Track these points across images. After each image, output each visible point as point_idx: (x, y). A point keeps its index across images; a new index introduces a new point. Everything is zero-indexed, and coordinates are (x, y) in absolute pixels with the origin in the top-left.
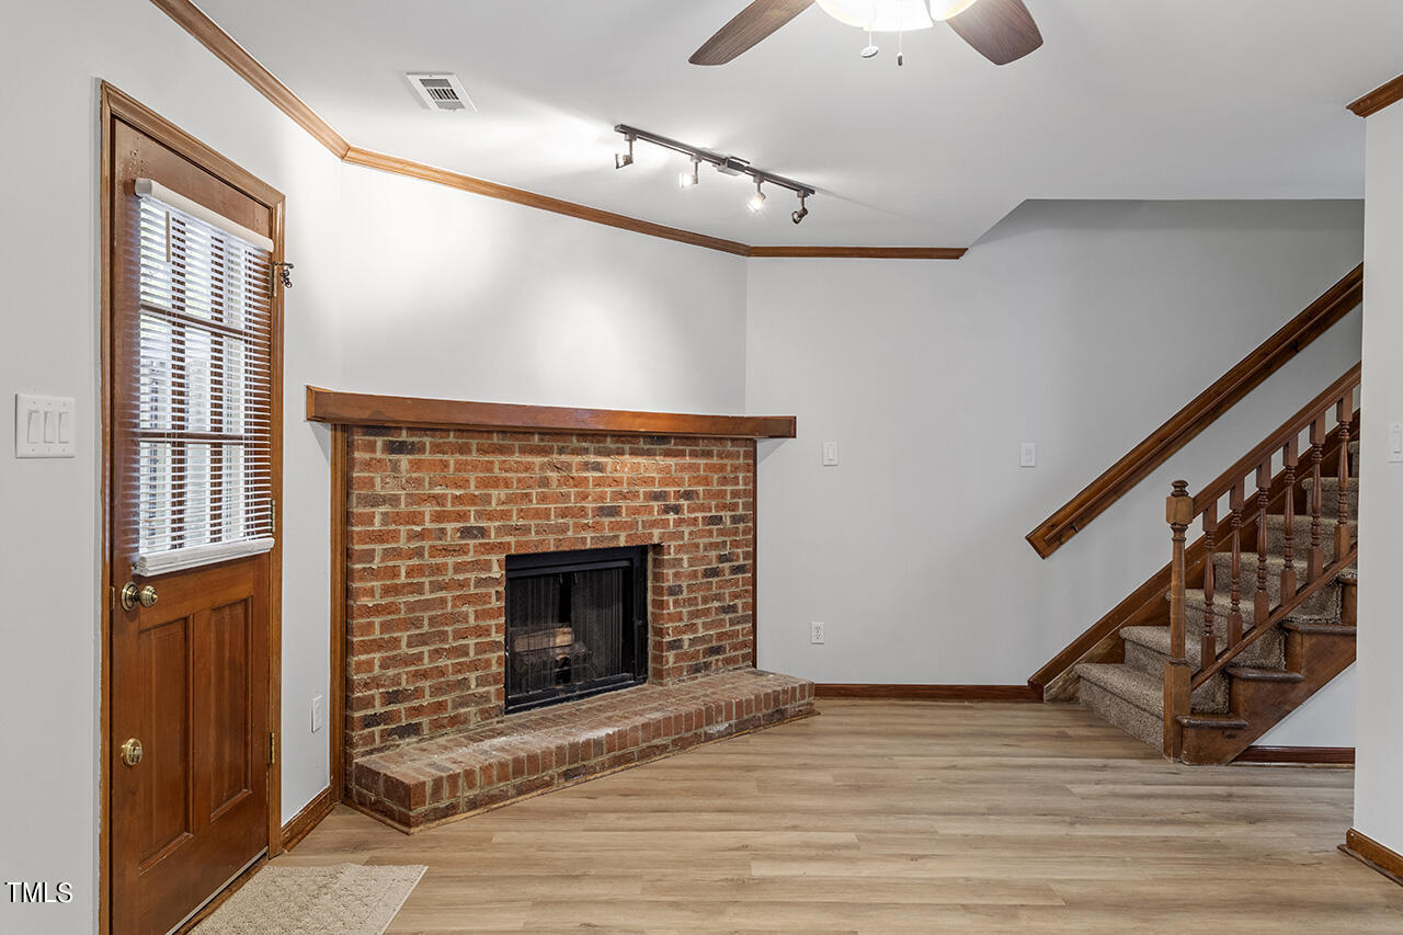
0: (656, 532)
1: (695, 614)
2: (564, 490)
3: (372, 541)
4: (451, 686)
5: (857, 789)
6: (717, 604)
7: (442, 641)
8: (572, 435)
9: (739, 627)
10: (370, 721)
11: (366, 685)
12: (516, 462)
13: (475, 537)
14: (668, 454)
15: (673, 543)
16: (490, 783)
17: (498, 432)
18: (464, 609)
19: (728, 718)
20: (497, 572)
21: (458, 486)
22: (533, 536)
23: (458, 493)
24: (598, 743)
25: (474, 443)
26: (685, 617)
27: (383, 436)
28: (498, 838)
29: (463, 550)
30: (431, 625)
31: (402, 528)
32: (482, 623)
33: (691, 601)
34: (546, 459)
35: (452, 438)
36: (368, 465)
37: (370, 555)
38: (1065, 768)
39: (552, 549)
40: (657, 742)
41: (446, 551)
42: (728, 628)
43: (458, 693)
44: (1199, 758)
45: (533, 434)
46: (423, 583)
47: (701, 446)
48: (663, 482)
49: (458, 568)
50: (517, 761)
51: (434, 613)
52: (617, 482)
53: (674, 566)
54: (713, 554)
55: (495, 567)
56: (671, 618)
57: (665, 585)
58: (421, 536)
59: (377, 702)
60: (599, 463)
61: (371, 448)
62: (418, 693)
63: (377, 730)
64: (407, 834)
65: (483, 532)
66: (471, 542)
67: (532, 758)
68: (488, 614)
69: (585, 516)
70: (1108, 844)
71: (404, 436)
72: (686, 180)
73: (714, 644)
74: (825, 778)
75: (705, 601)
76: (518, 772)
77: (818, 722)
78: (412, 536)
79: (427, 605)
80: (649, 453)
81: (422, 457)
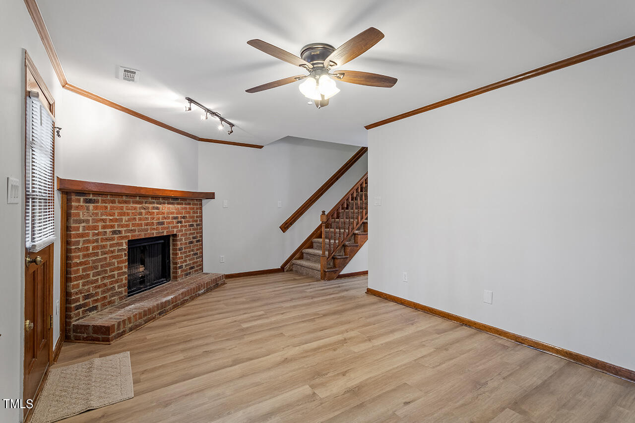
0: (175, 230)
1: (186, 257)
2: (147, 216)
3: (79, 237)
4: (109, 290)
5: (254, 301)
6: (192, 253)
7: (105, 273)
8: (149, 197)
9: (198, 260)
10: (78, 308)
11: (77, 294)
12: (131, 207)
13: (117, 234)
14: (178, 204)
15: (180, 234)
16: (136, 321)
17: (125, 196)
18: (113, 261)
19: (204, 288)
20: (125, 246)
21: (111, 216)
22: (137, 233)
23: (111, 218)
24: (168, 301)
25: (117, 200)
26: (184, 257)
27: (84, 196)
28: (148, 337)
29: (113, 239)
30: (101, 268)
31: (90, 232)
32: (120, 265)
33: (185, 252)
34: (141, 206)
35: (109, 198)
36: (77, 208)
37: (78, 243)
38: (302, 286)
39: (143, 237)
40: (186, 298)
41: (107, 239)
42: (196, 260)
43: (111, 292)
44: (329, 279)
45: (137, 196)
46: (98, 252)
47: (188, 202)
48: (177, 214)
49: (111, 246)
50: (145, 311)
51: (102, 263)
52: (163, 213)
53: (180, 241)
54: (191, 236)
55: (124, 244)
56: (180, 258)
57: (178, 247)
58: (98, 234)
59: (81, 299)
60: (158, 207)
61: (79, 201)
62: (97, 294)
63: (80, 310)
64: (109, 344)
65: (120, 232)
66: (116, 236)
67: (149, 309)
68: (122, 262)
69: (154, 225)
70: (323, 301)
71: (91, 197)
72: (203, 118)
73: (192, 266)
74: (243, 299)
75: (189, 252)
76: (145, 315)
77: (228, 286)
78: (94, 234)
79: (100, 260)
80: (173, 204)
81: (98, 205)
